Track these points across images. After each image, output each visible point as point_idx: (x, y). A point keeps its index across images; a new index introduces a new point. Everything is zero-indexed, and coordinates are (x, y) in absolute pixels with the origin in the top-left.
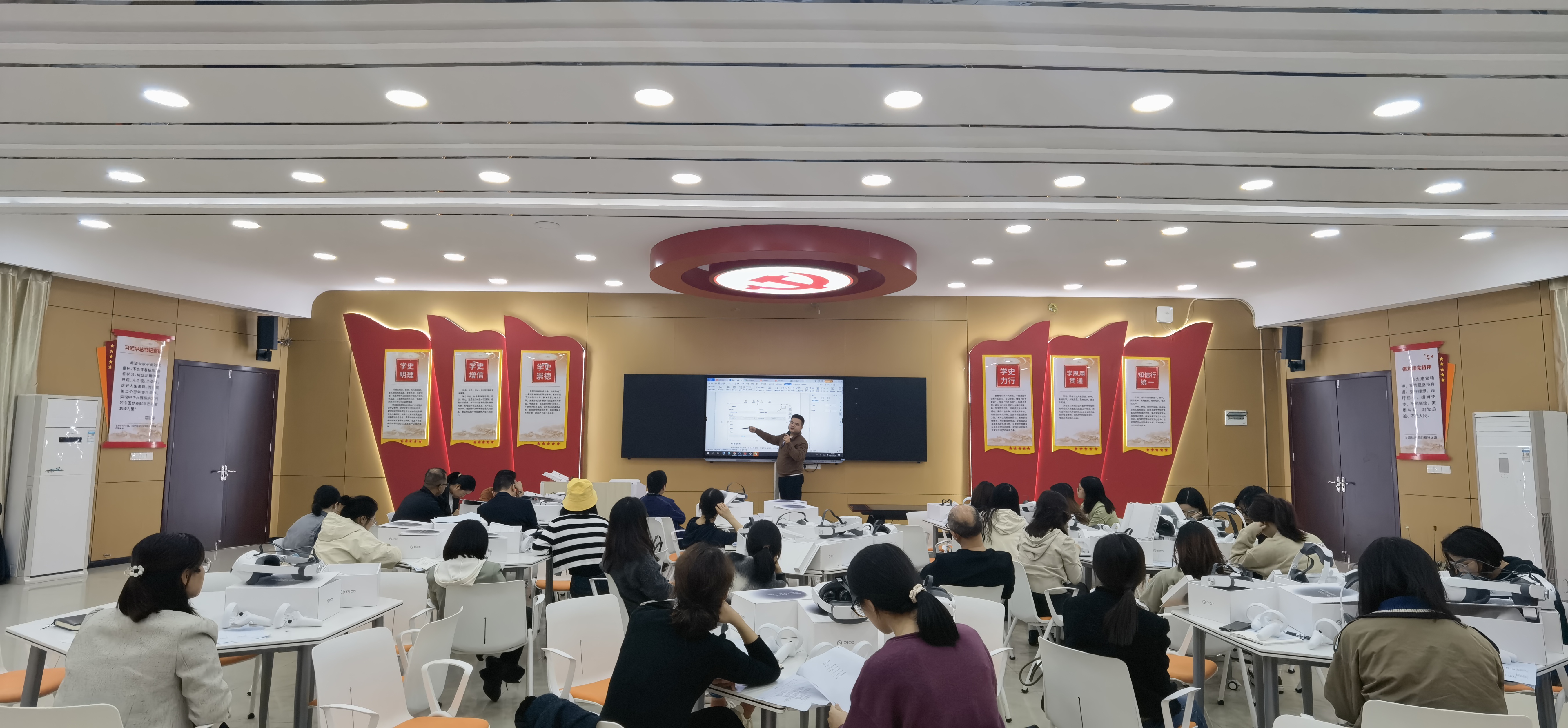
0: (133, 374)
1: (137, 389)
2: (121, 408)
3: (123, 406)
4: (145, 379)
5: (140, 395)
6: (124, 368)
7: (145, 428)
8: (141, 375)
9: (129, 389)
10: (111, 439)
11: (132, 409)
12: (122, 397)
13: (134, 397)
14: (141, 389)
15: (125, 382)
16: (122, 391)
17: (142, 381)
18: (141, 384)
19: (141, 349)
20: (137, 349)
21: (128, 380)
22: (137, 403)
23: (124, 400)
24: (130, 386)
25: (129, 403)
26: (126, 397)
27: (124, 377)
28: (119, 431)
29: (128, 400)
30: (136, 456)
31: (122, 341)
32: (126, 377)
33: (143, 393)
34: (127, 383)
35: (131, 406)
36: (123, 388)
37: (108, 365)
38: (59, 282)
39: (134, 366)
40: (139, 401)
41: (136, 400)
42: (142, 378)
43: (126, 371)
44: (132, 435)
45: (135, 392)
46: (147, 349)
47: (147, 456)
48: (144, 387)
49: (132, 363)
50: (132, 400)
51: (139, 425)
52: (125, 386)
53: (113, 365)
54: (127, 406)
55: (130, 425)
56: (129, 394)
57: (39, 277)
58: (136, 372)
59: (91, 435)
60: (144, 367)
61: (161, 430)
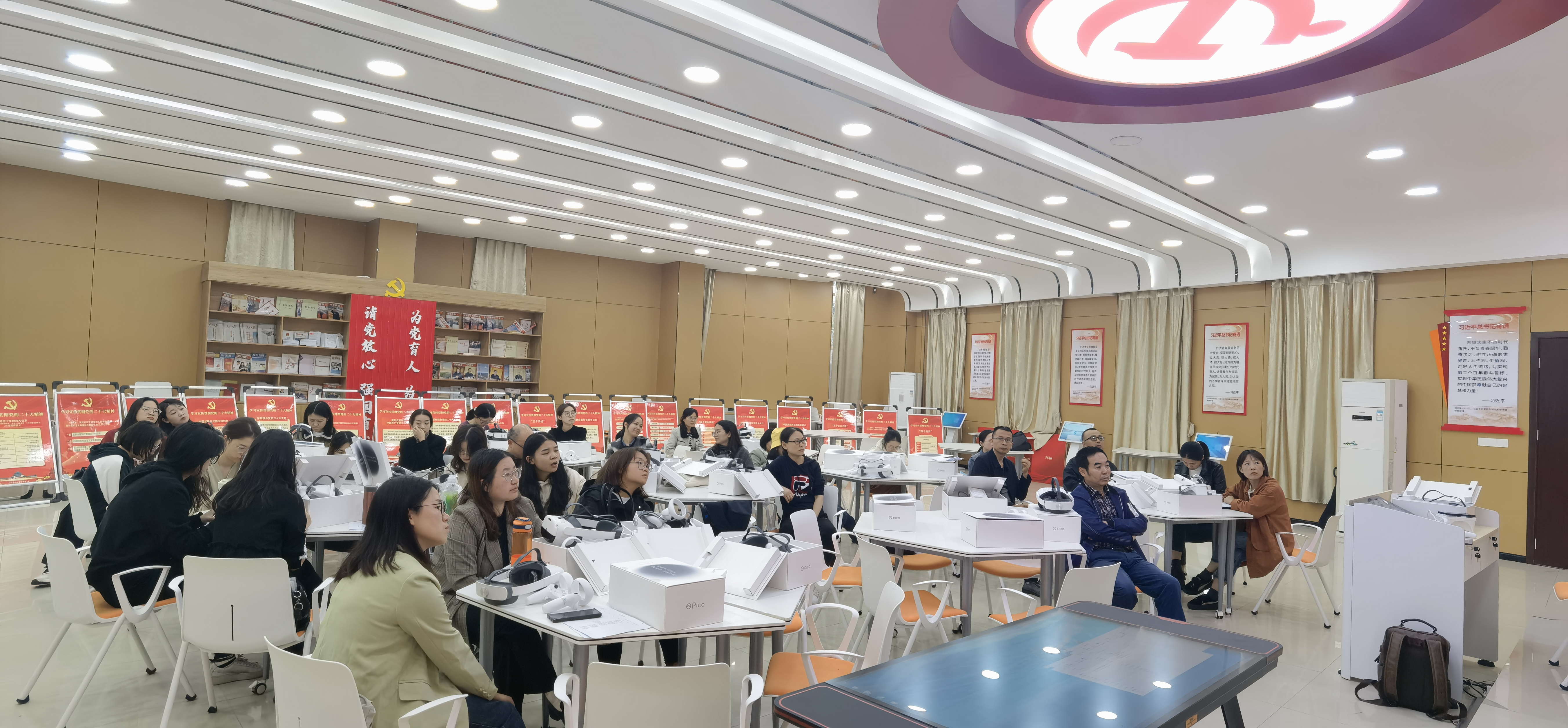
0: (1471, 355)
1: (1478, 370)
2: (1459, 390)
3: (1462, 387)
4: (1487, 358)
5: (1483, 376)
6: (1460, 349)
7: (1491, 411)
8: (1482, 355)
9: (1468, 370)
10: (1451, 422)
11: (1474, 391)
12: (1459, 379)
13: (1474, 379)
14: (1483, 370)
15: (1462, 364)
16: (1460, 373)
17: (1483, 361)
18: (1483, 364)
19: (1480, 327)
20: (1474, 326)
21: (1465, 360)
23: (1462, 382)
24: (1468, 366)
25: (1469, 385)
26: (1464, 379)
27: (1460, 358)
28: (1460, 414)
29: (1467, 381)
30: (1484, 441)
31: (1455, 322)
32: (1463, 357)
33: (1486, 373)
34: (1465, 364)
35: (1471, 388)
36: (1460, 370)
37: (1442, 347)
38: (1377, 278)
39: (1472, 345)
40: (1481, 382)
41: (1477, 382)
42: (1484, 358)
43: (1462, 352)
44: (1476, 419)
45: (1475, 373)
46: (1488, 326)
47: (1502, 442)
48: (1486, 367)
49: (1469, 342)
50: (1472, 381)
51: (1483, 408)
52: (1462, 367)
53: (1447, 347)
54: (1466, 387)
55: (1474, 408)
56: (1468, 376)
57: (1361, 278)
58: (1475, 352)
59: (1379, 414)
60: (1485, 346)
61: (1515, 415)
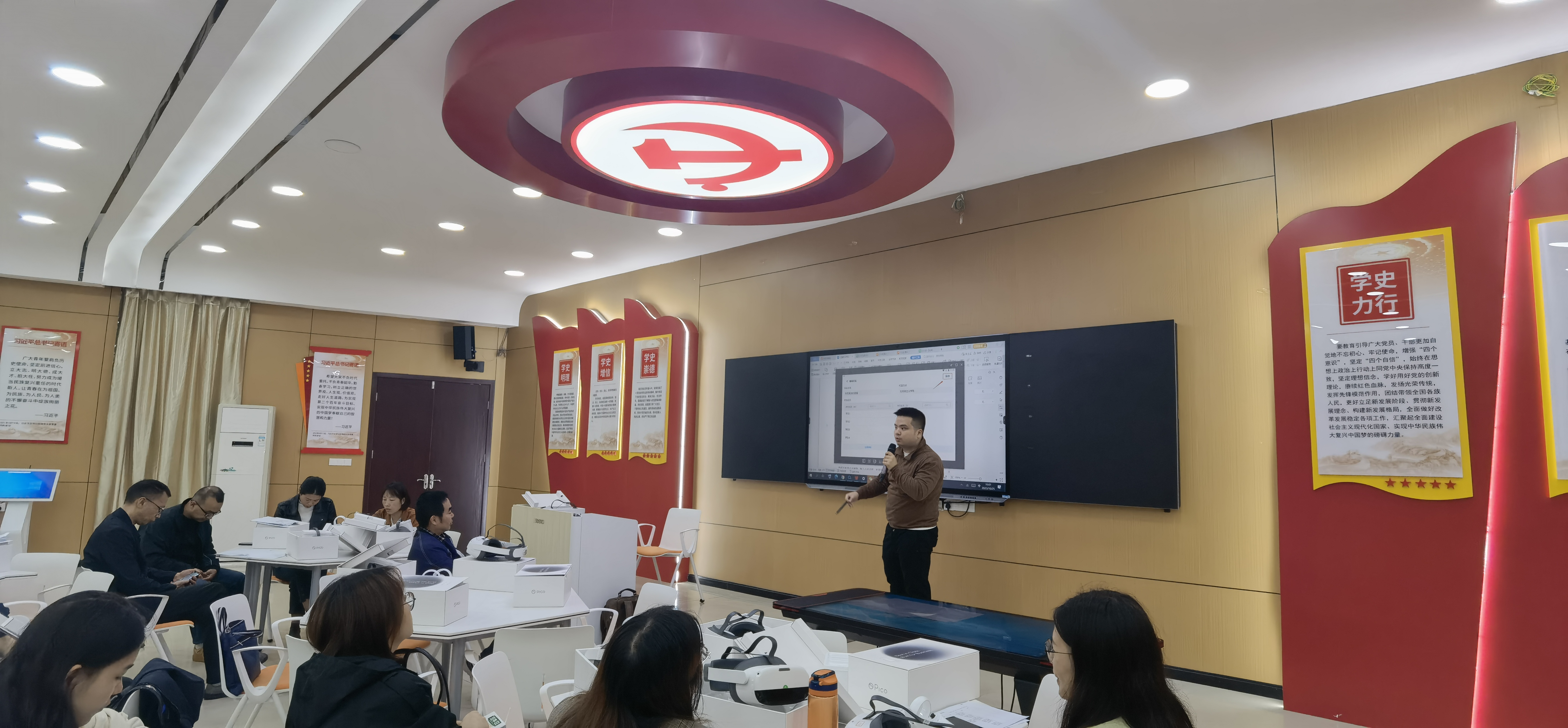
0: (329, 387)
1: (334, 400)
2: (318, 417)
3: (320, 415)
4: (341, 391)
5: (337, 405)
6: (321, 381)
7: (342, 435)
8: (337, 387)
9: (326, 400)
10: (309, 445)
11: (329, 418)
12: (319, 407)
13: (330, 408)
14: (338, 400)
15: (322, 394)
16: (319, 402)
17: (338, 392)
18: (338, 395)
19: (338, 364)
20: (333, 363)
21: (324, 392)
22: (334, 413)
23: (321, 410)
24: (326, 397)
25: (326, 413)
26: (323, 407)
27: (320, 389)
28: (317, 438)
29: (325, 410)
30: (334, 461)
31: (319, 357)
32: (323, 389)
33: (339, 403)
34: (324, 394)
35: (327, 416)
36: (319, 399)
37: (306, 378)
38: (254, 307)
39: (330, 379)
40: (336, 411)
41: (332, 410)
42: (339, 390)
43: (322, 384)
44: (329, 442)
45: (331, 402)
46: (343, 363)
47: (346, 462)
48: (340, 398)
49: (328, 376)
50: (328, 410)
51: (336, 433)
52: (322, 397)
53: (310, 378)
54: (324, 415)
55: (327, 433)
56: (325, 405)
57: (239, 304)
58: (332, 385)
59: (261, 440)
60: (340, 380)
61: (358, 438)
